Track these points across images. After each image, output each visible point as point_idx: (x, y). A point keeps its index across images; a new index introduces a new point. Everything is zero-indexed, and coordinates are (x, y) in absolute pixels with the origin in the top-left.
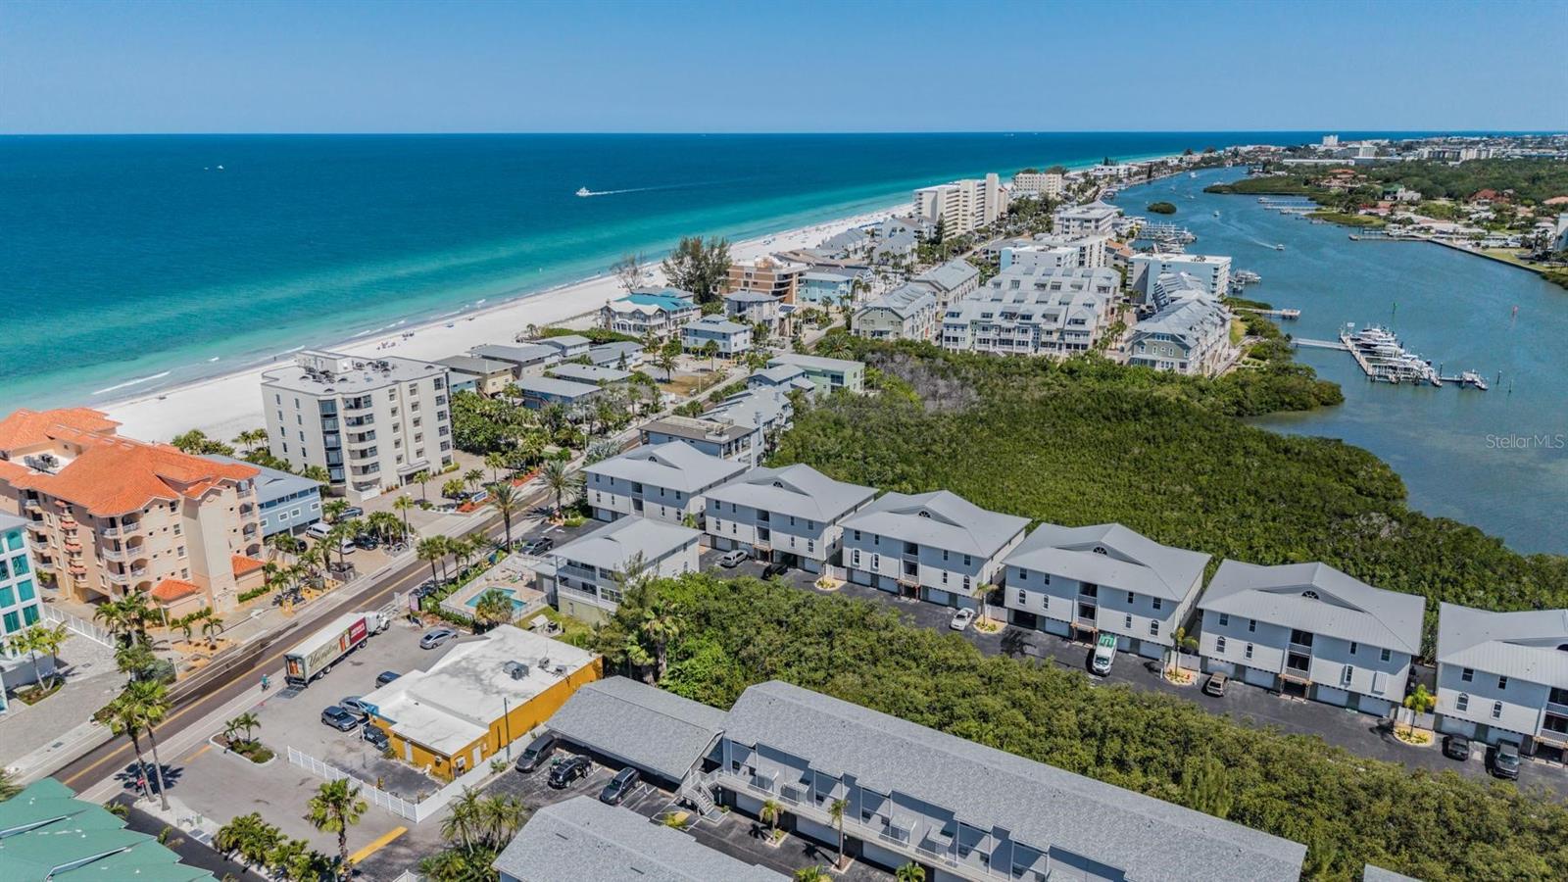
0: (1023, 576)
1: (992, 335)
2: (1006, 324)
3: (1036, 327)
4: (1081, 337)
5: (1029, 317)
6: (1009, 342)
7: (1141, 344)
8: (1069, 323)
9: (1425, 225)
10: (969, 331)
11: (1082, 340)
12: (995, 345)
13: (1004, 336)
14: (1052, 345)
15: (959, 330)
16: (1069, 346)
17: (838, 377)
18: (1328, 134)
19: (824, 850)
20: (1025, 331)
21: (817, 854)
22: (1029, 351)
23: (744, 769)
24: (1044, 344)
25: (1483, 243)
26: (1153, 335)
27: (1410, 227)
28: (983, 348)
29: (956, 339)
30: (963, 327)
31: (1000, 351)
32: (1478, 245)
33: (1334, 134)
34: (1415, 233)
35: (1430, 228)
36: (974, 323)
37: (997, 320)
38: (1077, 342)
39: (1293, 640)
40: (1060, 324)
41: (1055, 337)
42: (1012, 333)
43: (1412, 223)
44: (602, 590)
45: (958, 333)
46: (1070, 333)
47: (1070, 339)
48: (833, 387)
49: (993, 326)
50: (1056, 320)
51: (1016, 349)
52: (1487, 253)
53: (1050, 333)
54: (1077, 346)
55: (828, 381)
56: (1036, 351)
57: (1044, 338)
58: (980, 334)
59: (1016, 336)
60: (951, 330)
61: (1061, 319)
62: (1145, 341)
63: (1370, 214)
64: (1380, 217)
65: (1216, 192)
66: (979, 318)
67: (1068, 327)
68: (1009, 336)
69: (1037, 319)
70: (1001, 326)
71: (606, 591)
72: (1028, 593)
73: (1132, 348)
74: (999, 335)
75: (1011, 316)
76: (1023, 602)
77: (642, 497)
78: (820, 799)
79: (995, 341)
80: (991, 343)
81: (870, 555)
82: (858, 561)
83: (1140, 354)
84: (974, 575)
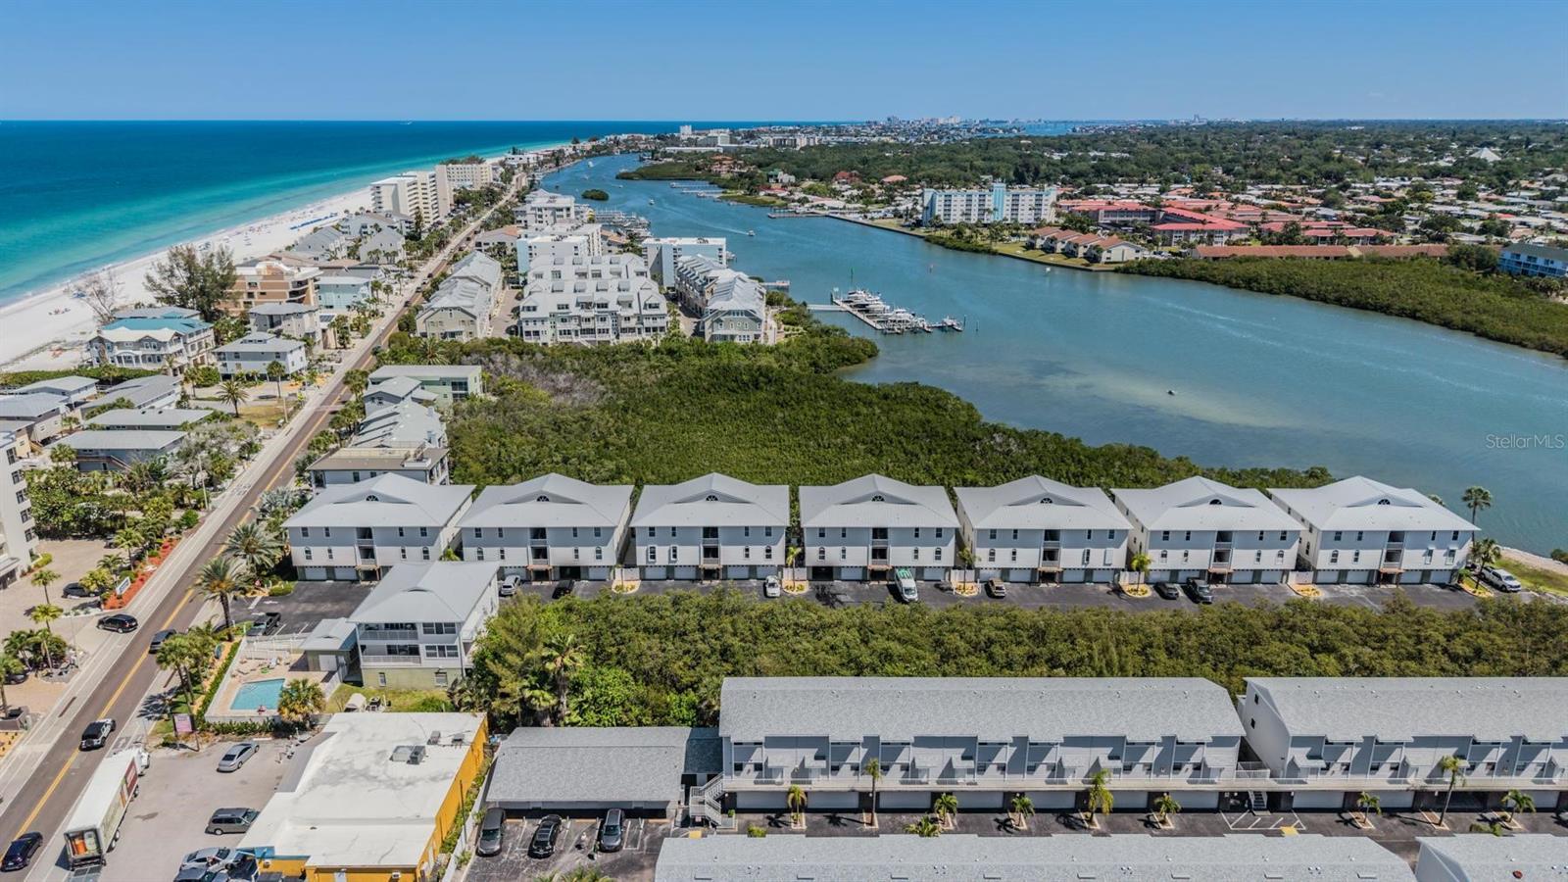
0: (822, 535)
1: (572, 326)
2: (585, 314)
3: (614, 314)
4: (659, 320)
5: (605, 306)
6: (591, 331)
7: (719, 321)
8: (645, 308)
9: (820, 203)
10: (548, 324)
11: (660, 323)
12: (577, 335)
13: (585, 325)
14: (632, 330)
15: (539, 324)
16: (648, 330)
17: (460, 384)
18: (684, 124)
19: (845, 816)
20: (603, 320)
21: (843, 821)
22: (611, 337)
23: (749, 767)
24: (624, 330)
25: (869, 215)
26: (729, 313)
27: (807, 205)
28: (565, 339)
29: (537, 333)
30: (543, 320)
31: (583, 340)
32: (866, 217)
33: (688, 124)
34: (813, 210)
35: (823, 205)
36: (553, 315)
37: (575, 311)
38: (655, 325)
39: (1046, 539)
40: (635, 310)
41: (633, 323)
42: (592, 322)
43: (808, 202)
44: (428, 648)
45: (539, 327)
46: (648, 317)
47: (648, 323)
48: (455, 396)
49: (571, 317)
50: (630, 306)
51: (599, 338)
52: (875, 222)
53: (628, 319)
54: (655, 329)
55: (448, 389)
56: (618, 337)
57: (624, 324)
58: (560, 326)
59: (600, 325)
60: (531, 324)
61: (635, 304)
62: (723, 318)
63: (769, 195)
64: (778, 198)
65: (628, 178)
66: (556, 310)
67: (644, 312)
68: (590, 325)
69: (613, 306)
70: (579, 317)
71: (434, 648)
72: (827, 549)
73: (712, 326)
74: (579, 325)
75: (587, 305)
76: (823, 558)
77: (372, 543)
78: (835, 769)
79: (576, 331)
80: (573, 333)
81: (667, 548)
82: (653, 557)
83: (720, 331)
84: (775, 544)
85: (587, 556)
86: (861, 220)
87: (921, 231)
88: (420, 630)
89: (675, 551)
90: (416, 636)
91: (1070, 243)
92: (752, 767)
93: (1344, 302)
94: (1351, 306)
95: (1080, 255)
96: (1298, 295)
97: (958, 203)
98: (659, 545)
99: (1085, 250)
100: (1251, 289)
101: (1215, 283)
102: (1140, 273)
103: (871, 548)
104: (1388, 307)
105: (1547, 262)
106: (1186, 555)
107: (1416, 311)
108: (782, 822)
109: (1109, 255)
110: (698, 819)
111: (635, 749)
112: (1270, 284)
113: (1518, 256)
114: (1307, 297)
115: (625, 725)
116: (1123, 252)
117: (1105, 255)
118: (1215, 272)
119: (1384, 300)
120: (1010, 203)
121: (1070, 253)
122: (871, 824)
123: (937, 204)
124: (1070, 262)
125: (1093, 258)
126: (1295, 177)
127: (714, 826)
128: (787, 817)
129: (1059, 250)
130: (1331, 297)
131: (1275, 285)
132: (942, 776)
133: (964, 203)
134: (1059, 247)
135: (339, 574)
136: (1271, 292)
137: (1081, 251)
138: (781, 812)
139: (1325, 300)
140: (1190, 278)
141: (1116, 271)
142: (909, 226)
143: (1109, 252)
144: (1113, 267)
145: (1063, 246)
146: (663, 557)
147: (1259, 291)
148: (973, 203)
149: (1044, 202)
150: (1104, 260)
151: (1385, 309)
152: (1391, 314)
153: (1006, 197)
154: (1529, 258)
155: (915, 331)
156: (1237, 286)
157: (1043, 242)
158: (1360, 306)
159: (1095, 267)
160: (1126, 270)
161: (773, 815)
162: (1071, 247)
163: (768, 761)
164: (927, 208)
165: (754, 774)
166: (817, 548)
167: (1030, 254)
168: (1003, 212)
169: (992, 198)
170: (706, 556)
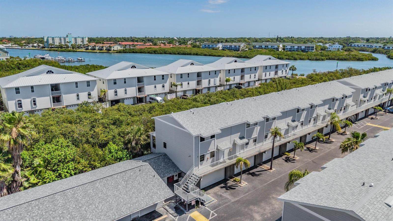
0: (115, 83)
19: (253, 171)
21: (257, 173)
32: (22, 47)
72: (118, 90)
81: (29, 100)
84: (93, 90)
86: (20, 48)
87: (46, 49)
89: (34, 101)
91: (100, 47)
92: (209, 155)
95: (104, 49)
96: (168, 54)
97: (57, 40)
98: (24, 99)
99: (106, 48)
100: (156, 53)
101: (146, 53)
102: (124, 52)
103: (137, 87)
105: (212, 46)
106: (234, 78)
107: (197, 53)
108: (232, 186)
110: (192, 203)
113: (206, 45)
115: (81, 172)
116: (117, 47)
117: (112, 48)
120: (74, 40)
121: (101, 49)
122: (271, 169)
123: (50, 40)
124: (102, 51)
125: (109, 50)
127: (202, 204)
128: (231, 182)
129: (97, 49)
130: (176, 53)
131: (162, 52)
132: (285, 133)
133: (59, 40)
134: (97, 48)
137: (104, 48)
138: (225, 180)
140: (138, 53)
141: (117, 52)
142: (40, 48)
143: (113, 47)
144: (116, 51)
146: (27, 105)
148: (62, 40)
149: (84, 40)
150: (112, 50)
153: (72, 39)
154: (208, 46)
156: (152, 53)
157: (91, 48)
159: (110, 52)
160: (120, 52)
161: (223, 184)
162: (101, 48)
163: (217, 149)
164: (46, 42)
165: (210, 160)
166: (113, 90)
167: (88, 51)
168: (73, 42)
169: (68, 39)
170: (54, 102)
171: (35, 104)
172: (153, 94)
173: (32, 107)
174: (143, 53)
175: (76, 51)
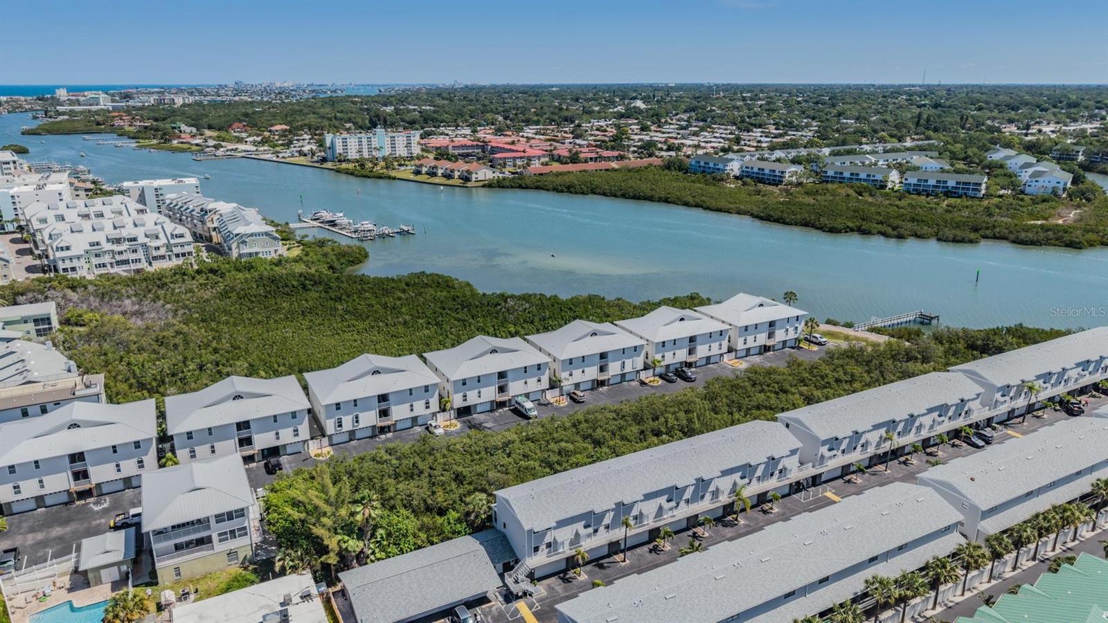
0: (464, 384)
1: (107, 259)
2: (117, 248)
3: (144, 245)
4: (186, 247)
5: (135, 239)
6: (126, 262)
7: (244, 242)
8: (172, 238)
9: (234, 147)
10: (83, 260)
11: (187, 249)
12: (112, 267)
13: (118, 258)
14: (163, 257)
15: (74, 261)
16: (177, 256)
17: (43, 320)
18: (59, 87)
19: (604, 561)
20: (135, 251)
21: (605, 565)
22: (143, 265)
24: (155, 258)
25: (280, 155)
26: (252, 235)
27: (222, 149)
28: (103, 271)
29: (73, 269)
30: (78, 258)
31: (119, 270)
32: (278, 157)
33: (63, 87)
34: (229, 153)
35: (237, 149)
36: (86, 252)
37: (108, 246)
38: (183, 251)
39: (600, 359)
40: (163, 240)
41: (163, 251)
42: (125, 254)
43: (222, 147)
44: (219, 535)
45: (75, 263)
46: (176, 245)
47: (177, 250)
48: (37, 331)
49: (104, 252)
50: (157, 237)
51: (133, 267)
52: (288, 160)
53: (157, 248)
54: (184, 255)
55: (31, 326)
56: (150, 264)
57: (155, 253)
58: (95, 261)
59: (132, 256)
60: (67, 261)
61: (162, 235)
62: (247, 240)
63: (182, 143)
64: (192, 145)
66: (88, 247)
67: (172, 241)
68: (124, 257)
69: (142, 239)
70: (113, 251)
71: (225, 533)
72: (468, 393)
73: (238, 247)
74: (113, 257)
75: (118, 241)
76: (466, 400)
77: (86, 465)
78: (596, 531)
79: (111, 263)
80: (109, 266)
81: (351, 416)
82: (340, 426)
83: (245, 250)
84: (432, 397)
85: (286, 436)
86: (275, 159)
87: (329, 165)
88: (212, 521)
89: (357, 417)
90: (209, 528)
91: (446, 169)
92: (544, 546)
93: (627, 196)
94: (632, 198)
95: (456, 177)
96: (599, 194)
97: (353, 144)
98: (344, 415)
99: (459, 174)
100: (571, 192)
101: (548, 190)
102: (499, 187)
103: (497, 386)
104: (652, 197)
105: (715, 164)
106: (674, 354)
107: (668, 198)
108: (570, 578)
109: (476, 176)
110: (520, 594)
111: (451, 560)
112: (582, 189)
113: (699, 162)
114: (604, 194)
115: (420, 547)
116: (485, 173)
117: (474, 176)
118: (547, 183)
119: (649, 193)
120: (389, 142)
121: (448, 176)
122: (624, 561)
123: (337, 144)
124: (450, 182)
125: (466, 178)
126: (548, 121)
127: (530, 595)
128: (571, 574)
129: (440, 174)
132: (655, 518)
133: (357, 144)
134: (440, 172)
135: (48, 501)
136: (583, 193)
137: (457, 174)
138: (565, 571)
139: (615, 196)
140: (531, 188)
141: (484, 186)
142: (317, 162)
143: (476, 173)
144: (481, 184)
145: (442, 171)
146: (348, 424)
147: (576, 193)
148: (363, 143)
149: (412, 142)
150: (474, 179)
151: (650, 199)
152: (654, 201)
153: (386, 139)
154: (705, 163)
155: (383, 236)
156: (562, 191)
157: (426, 169)
158: (637, 197)
159: (469, 184)
160: (489, 185)
161: (561, 575)
162: (448, 172)
163: (554, 539)
164: (330, 148)
165: (546, 551)
166: (461, 394)
167: (419, 178)
168: (387, 149)
169: (376, 139)
170: (380, 417)
171: (357, 422)
172: (521, 395)
173: (354, 426)
174: (543, 189)
175: (394, 178)
